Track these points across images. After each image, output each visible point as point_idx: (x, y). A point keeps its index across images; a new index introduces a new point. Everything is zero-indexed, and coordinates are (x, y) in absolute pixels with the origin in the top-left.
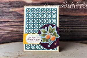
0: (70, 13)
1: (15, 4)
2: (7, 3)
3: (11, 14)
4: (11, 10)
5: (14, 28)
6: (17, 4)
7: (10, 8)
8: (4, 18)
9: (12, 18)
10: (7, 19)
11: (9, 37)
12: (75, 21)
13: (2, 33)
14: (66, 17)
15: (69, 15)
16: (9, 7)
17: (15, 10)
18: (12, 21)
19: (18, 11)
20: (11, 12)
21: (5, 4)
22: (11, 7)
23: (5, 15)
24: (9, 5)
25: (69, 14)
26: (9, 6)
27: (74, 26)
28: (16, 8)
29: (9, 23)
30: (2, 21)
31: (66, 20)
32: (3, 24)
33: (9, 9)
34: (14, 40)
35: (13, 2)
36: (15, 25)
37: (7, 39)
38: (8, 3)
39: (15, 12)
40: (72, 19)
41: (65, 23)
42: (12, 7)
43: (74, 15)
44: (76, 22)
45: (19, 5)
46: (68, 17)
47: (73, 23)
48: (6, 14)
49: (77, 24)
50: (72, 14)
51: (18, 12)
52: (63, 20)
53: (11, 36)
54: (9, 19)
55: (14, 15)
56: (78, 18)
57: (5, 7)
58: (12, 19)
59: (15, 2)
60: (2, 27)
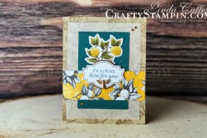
0: (183, 30)
1: (52, 8)
2: (35, 5)
3: (44, 31)
4: (44, 22)
5: (50, 63)
6: (56, 8)
7: (40, 18)
8: (29, 39)
9: (44, 39)
10: (35, 42)
11: (39, 82)
12: (194, 49)
13: (24, 74)
14: (171, 40)
15: (179, 35)
16: (39, 15)
17: (52, 22)
18: (45, 48)
19: (58, 23)
20: (43, 27)
21: (30, 9)
22: (44, 14)
23: (29, 33)
24: (39, 10)
25: (179, 33)
26: (39, 12)
27: (191, 62)
28: (55, 17)
29: (38, 50)
30: (23, 45)
31: (172, 47)
32: (25, 52)
33: (39, 20)
34: (50, 89)
35: (47, 3)
36: (52, 57)
37: (34, 87)
38: (37, 7)
39: (53, 26)
40: (187, 44)
41: (169, 54)
42: (46, 16)
43: (191, 36)
44: (196, 51)
45: (62, 9)
46: (177, 41)
47: (189, 54)
48: (31, 30)
49: (197, 58)
50: (185, 33)
51: (59, 25)
52: (165, 47)
53: (44, 81)
54: (39, 41)
55: (49, 34)
56: (201, 43)
57: (31, 15)
58: (45, 43)
59: (53, 4)
60: (24, 61)
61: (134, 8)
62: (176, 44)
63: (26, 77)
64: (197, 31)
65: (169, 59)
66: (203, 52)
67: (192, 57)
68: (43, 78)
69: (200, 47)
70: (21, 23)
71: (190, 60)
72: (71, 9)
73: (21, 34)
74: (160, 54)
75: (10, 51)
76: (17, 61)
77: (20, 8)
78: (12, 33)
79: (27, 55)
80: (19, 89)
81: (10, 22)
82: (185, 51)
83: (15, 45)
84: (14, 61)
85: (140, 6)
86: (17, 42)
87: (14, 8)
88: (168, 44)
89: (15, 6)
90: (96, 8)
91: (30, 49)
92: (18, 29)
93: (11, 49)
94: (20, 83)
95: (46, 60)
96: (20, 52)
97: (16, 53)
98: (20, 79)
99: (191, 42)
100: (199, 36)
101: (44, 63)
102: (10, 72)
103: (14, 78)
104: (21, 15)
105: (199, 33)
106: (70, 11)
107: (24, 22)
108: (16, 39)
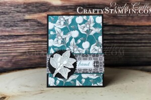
61: (91, 6)
62: (120, 31)
63: (14, 56)
64: (134, 21)
65: (115, 41)
66: (139, 35)
67: (131, 40)
68: (27, 57)
69: (136, 32)
70: (11, 18)
71: (129, 42)
72: (47, 7)
73: (11, 26)
74: (109, 38)
75: (3, 38)
76: (8, 45)
77: (10, 7)
78: (4, 26)
79: (16, 40)
80: (9, 66)
81: (3, 17)
82: (126, 36)
83: (7, 34)
84: (6, 45)
85: (95, 5)
86: (8, 31)
87: (6, 8)
88: (114, 31)
89: (7, 6)
90: (64, 7)
91: (17, 36)
92: (9, 22)
93: (3, 37)
94: (10, 61)
95: (29, 44)
96: (11, 39)
97: (8, 39)
98: (10, 58)
99: (130, 29)
100: (136, 25)
101: (27, 46)
102: (3, 53)
103: (6, 58)
104: (11, 13)
105: (136, 23)
106: (46, 9)
107: (13, 17)
108: (7, 29)
